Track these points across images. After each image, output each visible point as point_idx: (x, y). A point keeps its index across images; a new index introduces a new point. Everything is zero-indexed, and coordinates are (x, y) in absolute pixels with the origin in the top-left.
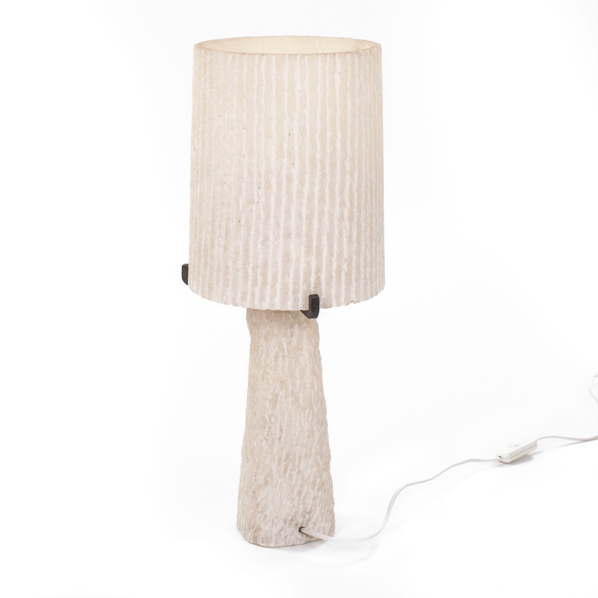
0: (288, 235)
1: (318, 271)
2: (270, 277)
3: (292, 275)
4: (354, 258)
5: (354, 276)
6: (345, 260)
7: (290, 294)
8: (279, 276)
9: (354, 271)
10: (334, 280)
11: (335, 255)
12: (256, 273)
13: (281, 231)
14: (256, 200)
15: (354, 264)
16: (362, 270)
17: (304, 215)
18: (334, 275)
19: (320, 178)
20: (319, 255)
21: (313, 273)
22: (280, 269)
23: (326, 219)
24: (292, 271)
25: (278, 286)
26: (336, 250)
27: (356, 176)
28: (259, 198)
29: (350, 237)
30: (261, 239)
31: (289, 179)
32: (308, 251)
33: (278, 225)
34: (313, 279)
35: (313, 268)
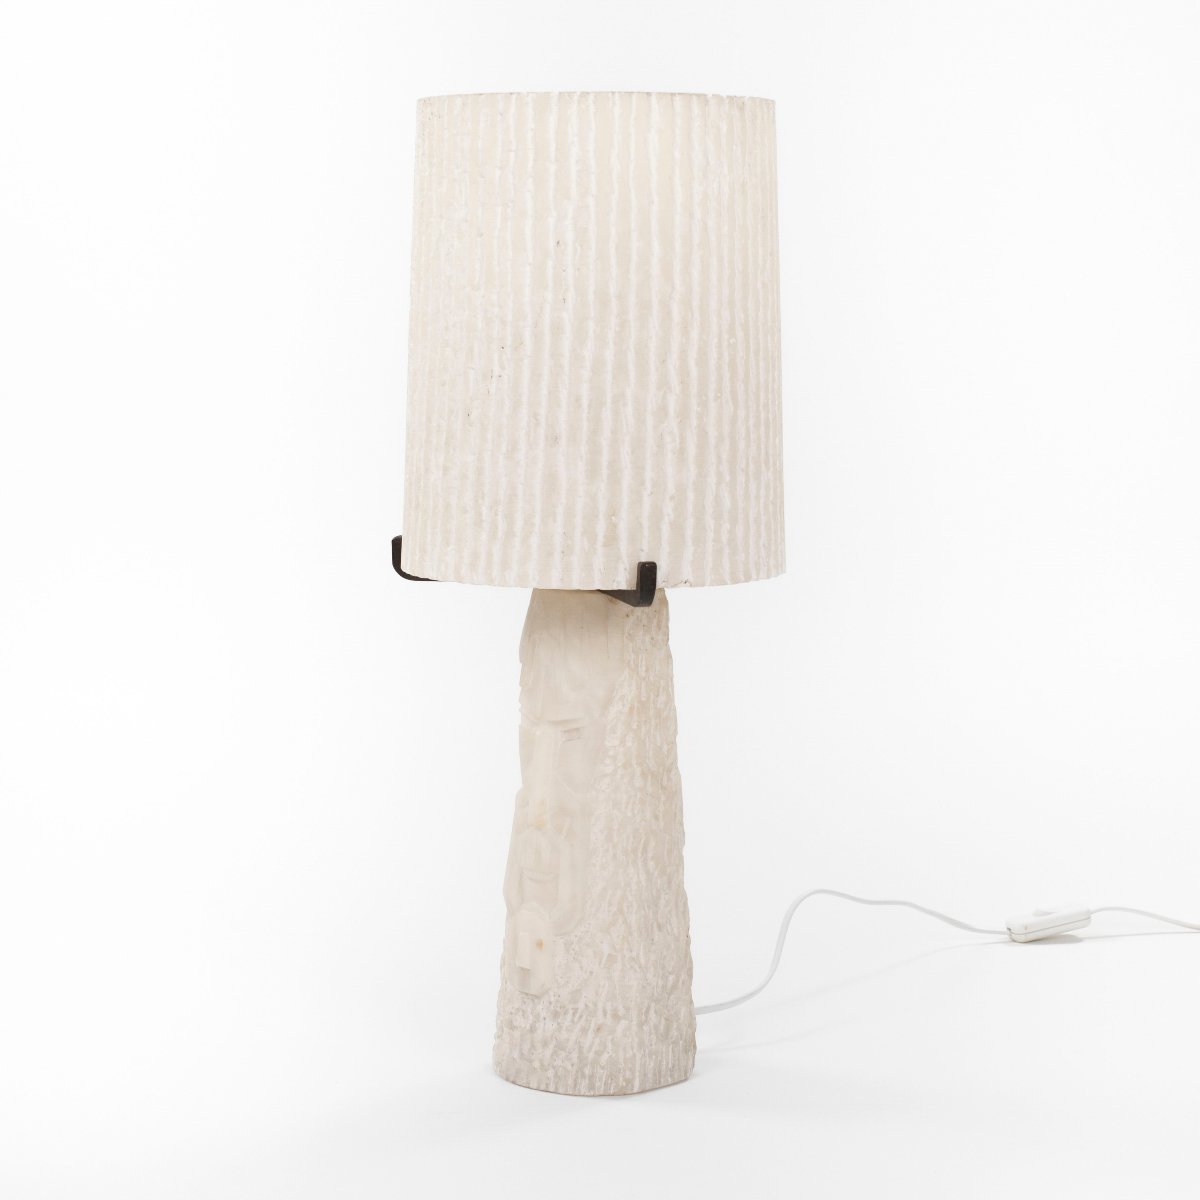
0: (554, 440)
1: (613, 512)
2: (519, 523)
3: (560, 519)
4: (691, 495)
5: (689, 532)
6: (672, 498)
7: (557, 557)
8: (537, 520)
9: (690, 523)
10: (646, 533)
11: (648, 484)
12: (496, 515)
13: (542, 432)
14: (497, 370)
15: (690, 508)
16: (710, 523)
17: (585, 402)
18: (646, 523)
19: (617, 329)
20: (614, 481)
21: (601, 516)
22: (538, 507)
23: (630, 410)
24: (560, 510)
25: (534, 541)
26: (649, 474)
27: (695, 334)
28: (502, 367)
29: (681, 453)
30: (504, 448)
31: (557, 329)
32: (592, 472)
33: (537, 420)
34: (601, 529)
35: (602, 507)
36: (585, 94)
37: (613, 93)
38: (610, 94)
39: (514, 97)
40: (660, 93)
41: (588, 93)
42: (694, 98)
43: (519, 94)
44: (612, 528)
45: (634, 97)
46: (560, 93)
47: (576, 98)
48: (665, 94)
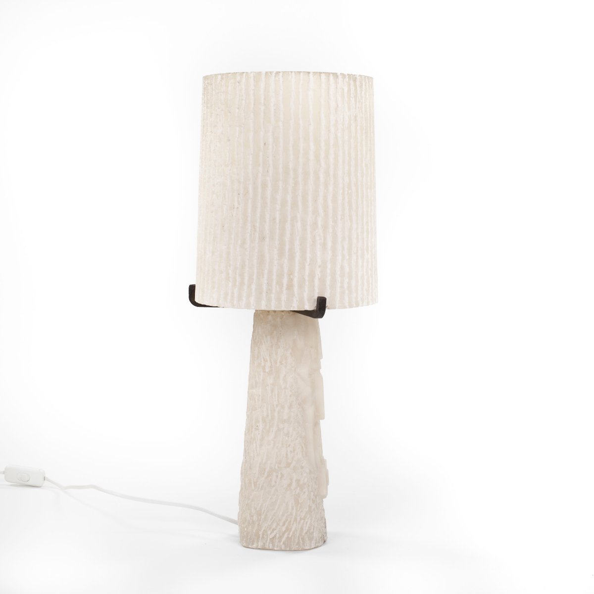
0: (263, 238)
1: (291, 273)
2: (246, 279)
3: (266, 276)
4: (329, 266)
5: (328, 283)
6: (320, 266)
7: (264, 294)
8: (255, 277)
9: (329, 278)
10: (307, 283)
11: (308, 260)
12: (236, 274)
13: (257, 235)
14: (236, 205)
15: (328, 271)
16: (338, 278)
17: (278, 220)
18: (307, 278)
19: (293, 185)
20: (292, 258)
21: (285, 275)
22: (255, 271)
23: (299, 224)
24: (266, 272)
25: (254, 287)
26: (308, 255)
27: (331, 188)
28: (239, 204)
29: (324, 245)
30: (239, 242)
31: (264, 185)
32: (281, 254)
33: (255, 229)
34: (285, 281)
35: (286, 270)
36: (278, 73)
37: (291, 72)
38: (290, 73)
39: (244, 74)
40: (314, 72)
41: (280, 72)
42: (331, 75)
43: (247, 73)
44: (291, 281)
45: (302, 74)
46: (266, 72)
47: (274, 74)
48: (317, 72)
